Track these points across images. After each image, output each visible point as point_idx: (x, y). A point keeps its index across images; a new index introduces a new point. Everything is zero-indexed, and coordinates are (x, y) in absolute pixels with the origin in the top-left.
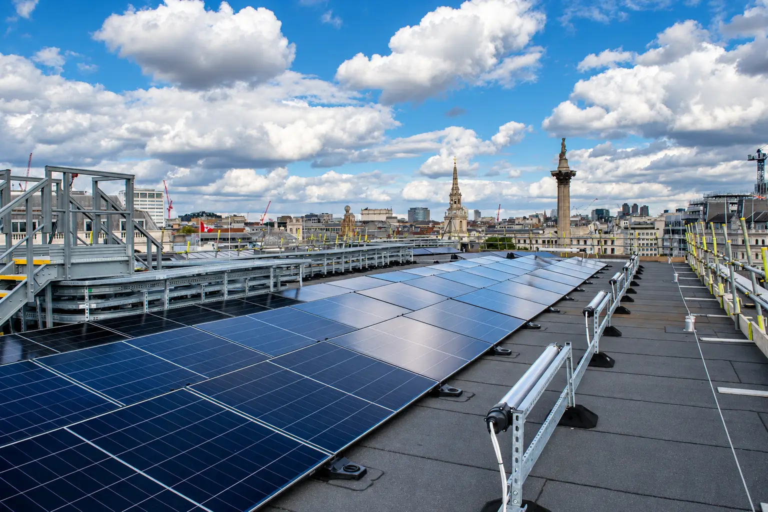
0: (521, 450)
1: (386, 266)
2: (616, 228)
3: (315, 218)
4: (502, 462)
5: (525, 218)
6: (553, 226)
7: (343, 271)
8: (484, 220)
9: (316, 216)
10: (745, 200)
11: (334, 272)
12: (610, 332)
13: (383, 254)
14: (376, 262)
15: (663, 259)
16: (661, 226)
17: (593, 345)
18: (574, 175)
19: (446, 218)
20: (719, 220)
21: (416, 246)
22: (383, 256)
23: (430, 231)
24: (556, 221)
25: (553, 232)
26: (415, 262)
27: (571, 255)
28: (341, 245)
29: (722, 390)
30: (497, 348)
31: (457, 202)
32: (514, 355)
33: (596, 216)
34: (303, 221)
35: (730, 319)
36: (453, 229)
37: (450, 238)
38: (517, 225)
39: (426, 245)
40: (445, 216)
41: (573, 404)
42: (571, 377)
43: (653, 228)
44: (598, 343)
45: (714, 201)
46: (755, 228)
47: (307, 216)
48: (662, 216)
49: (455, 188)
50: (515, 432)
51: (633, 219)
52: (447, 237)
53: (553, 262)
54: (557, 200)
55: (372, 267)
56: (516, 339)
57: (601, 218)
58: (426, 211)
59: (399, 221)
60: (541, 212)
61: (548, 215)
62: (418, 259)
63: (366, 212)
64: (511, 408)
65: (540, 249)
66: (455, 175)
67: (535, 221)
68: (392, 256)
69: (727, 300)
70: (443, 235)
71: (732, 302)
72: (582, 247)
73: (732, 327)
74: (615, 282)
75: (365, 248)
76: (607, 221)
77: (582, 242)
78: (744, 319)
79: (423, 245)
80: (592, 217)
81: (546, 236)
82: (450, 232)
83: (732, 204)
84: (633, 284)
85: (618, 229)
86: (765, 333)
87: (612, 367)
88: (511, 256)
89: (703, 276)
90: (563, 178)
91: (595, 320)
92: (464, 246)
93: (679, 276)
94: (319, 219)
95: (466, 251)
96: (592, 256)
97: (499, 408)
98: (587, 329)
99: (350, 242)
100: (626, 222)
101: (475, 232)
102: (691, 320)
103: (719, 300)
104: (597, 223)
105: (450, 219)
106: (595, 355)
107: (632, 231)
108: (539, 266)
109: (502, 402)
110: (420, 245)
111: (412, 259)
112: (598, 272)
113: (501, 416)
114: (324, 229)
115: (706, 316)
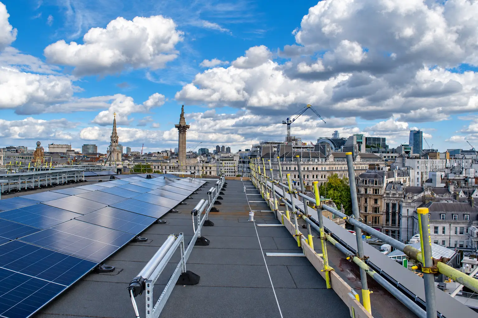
0: (151, 305)
1: (65, 183)
2: (212, 160)
3: (14, 150)
4: (138, 315)
5: (158, 153)
6: (175, 158)
7: (33, 188)
8: (133, 154)
9: (15, 148)
10: (281, 145)
11: (26, 188)
12: (207, 223)
13: (63, 175)
14: (58, 182)
15: (238, 178)
16: (237, 159)
17: (197, 233)
18: (188, 128)
19: (108, 151)
20: (267, 156)
21: (86, 170)
22: (63, 177)
23: (98, 160)
24: (177, 155)
25: (176, 162)
26: (85, 181)
27: (186, 176)
28: (32, 169)
29: (269, 254)
30: (138, 238)
31: (115, 142)
32: (149, 241)
33: (201, 152)
34: (4, 152)
35: (273, 212)
36: (112, 159)
37: (110, 165)
38: (153, 157)
39: (93, 170)
40: (107, 150)
41: (185, 271)
42: (183, 254)
43: (233, 160)
44: (200, 231)
45: (265, 145)
46: (286, 161)
47: (7, 148)
48: (237, 153)
49: (114, 133)
50: (147, 294)
51: (222, 155)
52: (108, 165)
53: (175, 180)
54: (178, 142)
55: (55, 185)
56: (151, 231)
57: (204, 154)
58: (95, 147)
59: (76, 153)
60: (168, 149)
61: (173, 151)
62: (88, 179)
63: (52, 146)
64: (144, 279)
65: (168, 172)
66: (115, 124)
67: (165, 155)
68: (70, 177)
69: (271, 202)
70: (106, 162)
71: (274, 203)
72: (193, 172)
73: (274, 217)
74: (210, 193)
75: (50, 171)
76: (207, 156)
77: (193, 168)
78: (280, 213)
79: (91, 170)
80: (199, 153)
81: (171, 165)
82: (110, 161)
83: (274, 147)
84: (221, 193)
85: (214, 160)
86: (290, 221)
87: (208, 245)
88: (149, 177)
89: (259, 188)
90: (182, 129)
91: (198, 217)
92: (119, 170)
93: (246, 189)
94: (17, 151)
95: (121, 173)
96: (198, 177)
97: (137, 280)
98: (194, 223)
99: (40, 167)
100: (218, 156)
101: (127, 161)
102: (252, 214)
103: (267, 201)
104: (202, 157)
105: (110, 152)
106: (198, 238)
107: (221, 162)
108: (167, 183)
109: (139, 276)
110: (89, 170)
111: (84, 179)
112: (201, 187)
113: (138, 285)
114: (20, 157)
115: (260, 212)
